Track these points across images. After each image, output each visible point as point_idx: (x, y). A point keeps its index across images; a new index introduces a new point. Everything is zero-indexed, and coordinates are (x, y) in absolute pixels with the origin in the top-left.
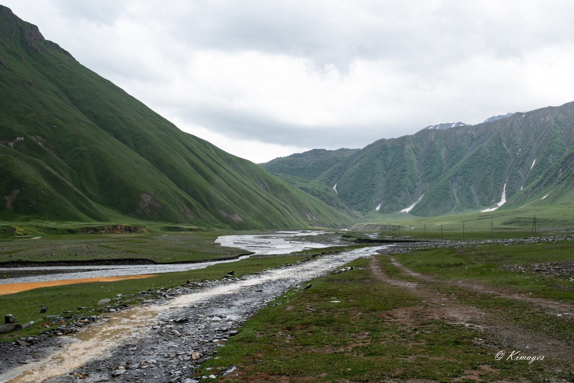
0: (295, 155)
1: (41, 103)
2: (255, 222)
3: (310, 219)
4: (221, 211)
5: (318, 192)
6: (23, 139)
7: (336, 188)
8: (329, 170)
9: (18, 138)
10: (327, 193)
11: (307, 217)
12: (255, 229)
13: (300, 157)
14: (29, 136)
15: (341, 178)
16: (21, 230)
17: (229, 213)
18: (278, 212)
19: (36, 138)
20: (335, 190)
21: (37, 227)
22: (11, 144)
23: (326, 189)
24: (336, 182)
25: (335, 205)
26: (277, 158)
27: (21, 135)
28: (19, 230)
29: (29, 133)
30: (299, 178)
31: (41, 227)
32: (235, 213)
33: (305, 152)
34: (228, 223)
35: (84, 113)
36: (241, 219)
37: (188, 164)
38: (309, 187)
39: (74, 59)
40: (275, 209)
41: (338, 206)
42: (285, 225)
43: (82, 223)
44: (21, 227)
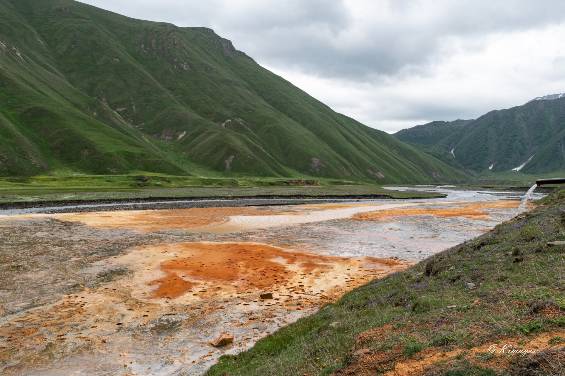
0: (418, 127)
1: (239, 95)
2: (394, 179)
3: (435, 177)
4: (368, 170)
5: (439, 155)
6: (230, 121)
7: (454, 152)
8: (447, 138)
9: (227, 121)
10: (446, 156)
11: (432, 175)
12: (395, 183)
13: (422, 128)
14: (234, 118)
15: (458, 144)
16: (241, 182)
17: (375, 172)
18: (411, 170)
19: (238, 119)
20: (453, 153)
21: (249, 181)
22: (223, 124)
23: (446, 153)
24: (453, 147)
25: (453, 165)
26: (403, 130)
27: (229, 118)
28: (240, 183)
29: (234, 117)
30: (422, 145)
31: (252, 181)
32: (379, 171)
33: (426, 124)
34: (374, 179)
35: (266, 101)
36: (383, 176)
37: (341, 135)
38: (430, 151)
39: (256, 62)
40: (408, 169)
41: (456, 166)
42: (417, 181)
43: (276, 179)
44: (240, 180)
